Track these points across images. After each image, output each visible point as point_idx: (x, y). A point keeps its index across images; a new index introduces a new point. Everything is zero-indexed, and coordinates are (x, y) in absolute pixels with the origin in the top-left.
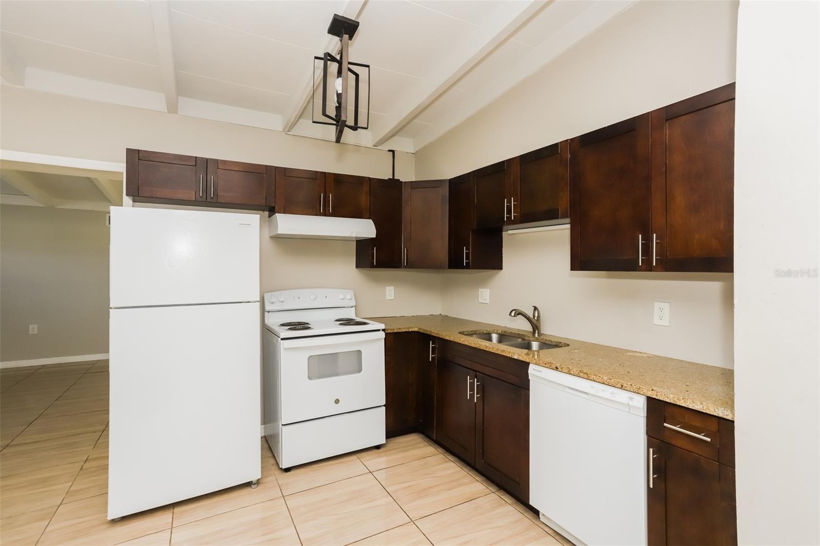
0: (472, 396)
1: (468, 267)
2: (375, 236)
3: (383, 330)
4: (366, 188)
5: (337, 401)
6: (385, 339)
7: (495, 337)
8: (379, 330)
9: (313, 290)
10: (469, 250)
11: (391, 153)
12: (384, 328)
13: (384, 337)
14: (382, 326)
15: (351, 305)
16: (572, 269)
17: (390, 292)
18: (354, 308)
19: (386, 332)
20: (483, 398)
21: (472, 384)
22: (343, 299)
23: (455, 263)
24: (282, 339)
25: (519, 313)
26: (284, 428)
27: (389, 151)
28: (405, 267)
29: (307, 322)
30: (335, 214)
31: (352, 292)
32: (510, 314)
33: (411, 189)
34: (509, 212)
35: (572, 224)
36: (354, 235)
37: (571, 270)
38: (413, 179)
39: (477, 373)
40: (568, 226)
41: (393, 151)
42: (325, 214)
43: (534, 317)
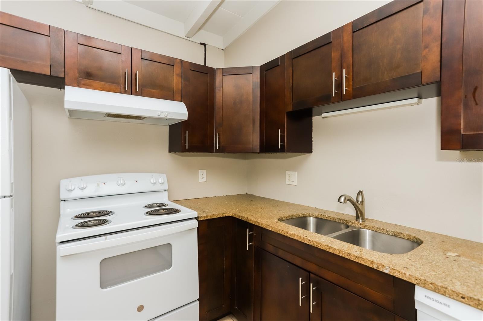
1: (283, 150)
2: (186, 119)
3: (196, 218)
4: (178, 70)
6: (198, 228)
7: (312, 221)
8: (191, 219)
10: (284, 133)
11: (203, 46)
12: (197, 216)
13: (198, 227)
14: (195, 214)
15: (164, 189)
17: (202, 176)
18: (166, 191)
19: (199, 220)
20: (320, 307)
22: (154, 184)
23: (268, 147)
25: (347, 199)
27: (201, 44)
28: (217, 152)
29: (109, 210)
30: (143, 94)
31: (164, 176)
32: (339, 201)
33: (223, 75)
34: (337, 87)
36: (163, 116)
37: (442, 149)
39: (312, 275)
41: (205, 45)
42: (132, 93)
43: (357, 201)
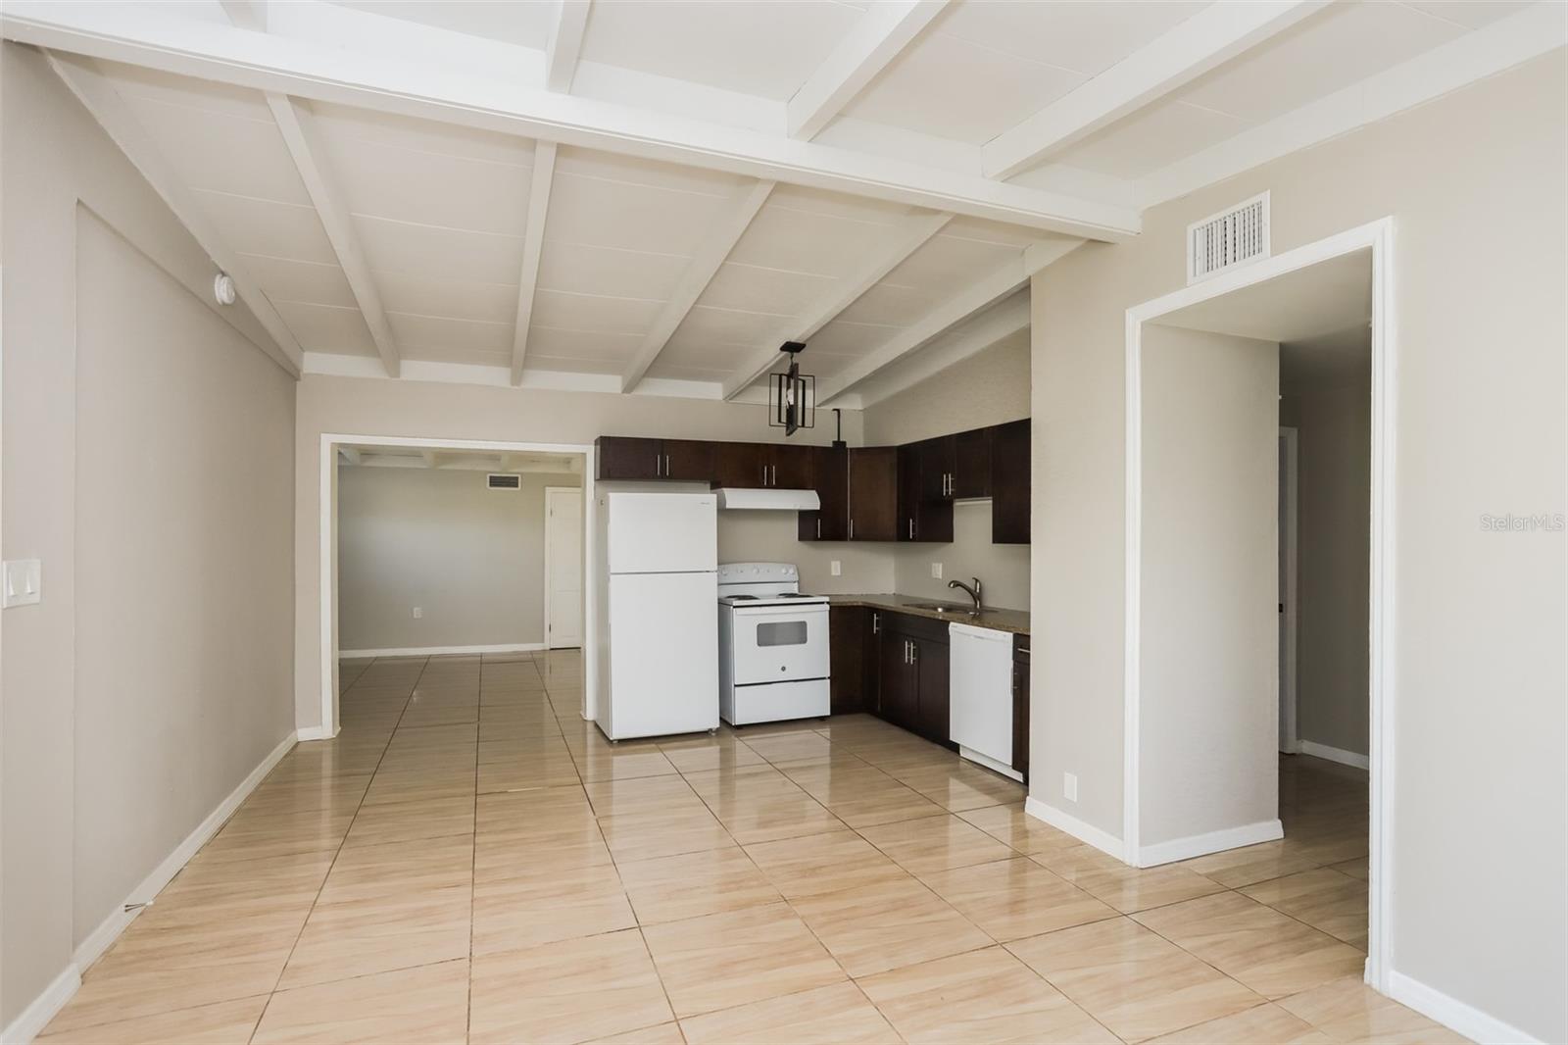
0: (909, 659)
1: (914, 540)
2: (818, 508)
3: (828, 603)
4: (809, 458)
5: (783, 669)
6: (830, 611)
8: (823, 603)
9: (756, 564)
10: (916, 523)
11: (837, 413)
12: (828, 601)
14: (827, 599)
15: (795, 579)
16: (994, 542)
17: (836, 567)
18: (797, 581)
19: (831, 605)
20: (918, 661)
21: (909, 648)
22: (785, 574)
23: (902, 536)
24: (734, 607)
25: (957, 584)
26: (737, 688)
27: (834, 410)
28: (852, 540)
30: (779, 486)
31: (794, 566)
32: (949, 586)
33: (857, 456)
34: (947, 488)
35: (993, 500)
36: (798, 507)
38: (861, 444)
39: (914, 638)
40: (991, 502)
41: (838, 410)
42: (770, 487)
43: (976, 588)
